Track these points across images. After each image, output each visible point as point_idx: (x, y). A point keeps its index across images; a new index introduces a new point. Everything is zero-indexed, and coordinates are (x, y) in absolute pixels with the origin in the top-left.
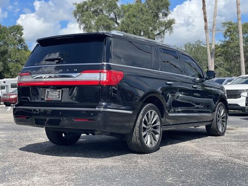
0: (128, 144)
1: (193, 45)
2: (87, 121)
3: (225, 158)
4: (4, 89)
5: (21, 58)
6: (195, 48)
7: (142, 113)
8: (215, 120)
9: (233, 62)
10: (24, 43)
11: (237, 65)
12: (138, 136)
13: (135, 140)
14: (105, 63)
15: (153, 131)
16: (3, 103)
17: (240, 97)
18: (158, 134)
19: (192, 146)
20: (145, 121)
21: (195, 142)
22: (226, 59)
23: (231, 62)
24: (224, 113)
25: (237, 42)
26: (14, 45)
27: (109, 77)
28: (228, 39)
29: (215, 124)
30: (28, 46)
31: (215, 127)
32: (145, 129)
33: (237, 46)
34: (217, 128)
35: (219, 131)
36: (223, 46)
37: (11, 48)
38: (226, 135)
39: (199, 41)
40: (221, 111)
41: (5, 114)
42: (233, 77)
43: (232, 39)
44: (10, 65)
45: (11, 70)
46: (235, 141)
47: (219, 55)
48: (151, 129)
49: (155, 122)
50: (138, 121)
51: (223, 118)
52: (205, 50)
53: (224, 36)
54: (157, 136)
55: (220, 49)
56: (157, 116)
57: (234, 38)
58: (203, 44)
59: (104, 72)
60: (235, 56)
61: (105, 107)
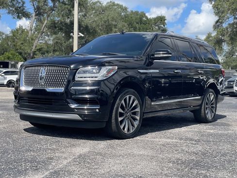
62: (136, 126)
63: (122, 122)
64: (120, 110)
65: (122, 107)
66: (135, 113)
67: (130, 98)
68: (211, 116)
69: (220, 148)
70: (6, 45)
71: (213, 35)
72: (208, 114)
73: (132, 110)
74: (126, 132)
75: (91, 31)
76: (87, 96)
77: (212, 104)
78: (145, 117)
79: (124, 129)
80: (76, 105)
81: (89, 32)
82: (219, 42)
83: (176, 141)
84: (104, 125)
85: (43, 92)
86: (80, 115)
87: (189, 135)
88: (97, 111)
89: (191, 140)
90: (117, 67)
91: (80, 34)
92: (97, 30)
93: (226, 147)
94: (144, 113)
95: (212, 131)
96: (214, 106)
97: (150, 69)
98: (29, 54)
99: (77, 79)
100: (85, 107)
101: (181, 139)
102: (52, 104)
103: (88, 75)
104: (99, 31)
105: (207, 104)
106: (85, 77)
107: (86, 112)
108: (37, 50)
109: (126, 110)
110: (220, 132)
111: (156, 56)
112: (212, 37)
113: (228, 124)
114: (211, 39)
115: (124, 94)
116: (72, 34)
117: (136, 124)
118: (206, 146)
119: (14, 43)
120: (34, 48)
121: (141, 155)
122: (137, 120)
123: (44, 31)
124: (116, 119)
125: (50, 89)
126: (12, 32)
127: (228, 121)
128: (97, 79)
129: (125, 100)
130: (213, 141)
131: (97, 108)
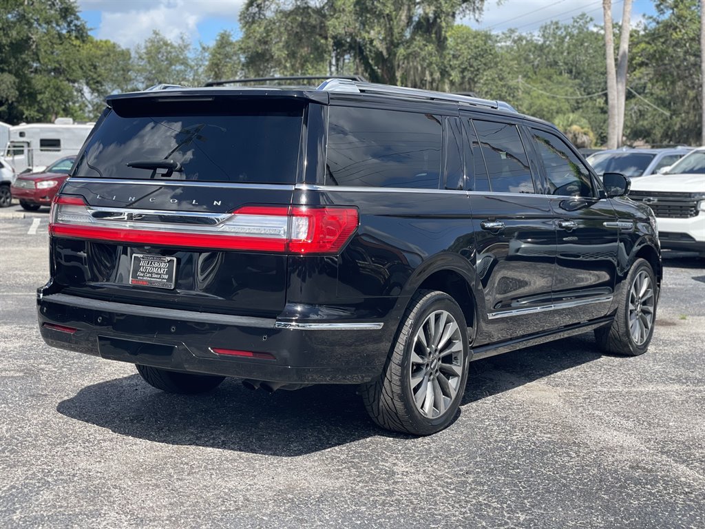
0: (368, 408)
1: (566, 28)
2: (250, 356)
3: (648, 458)
4: (21, 152)
5: (68, 63)
6: (572, 37)
7: (410, 322)
8: (621, 312)
9: (680, 83)
10: (78, 19)
11: (691, 94)
12: (397, 389)
13: (390, 402)
14: (304, 187)
15: (442, 370)
16: (17, 201)
17: (697, 213)
18: (455, 375)
19: (554, 402)
20: (419, 343)
21: (562, 385)
22: (661, 76)
23: (673, 83)
24: (649, 287)
25: (694, 27)
26: (48, 22)
27: (315, 230)
28: (668, 14)
29: (622, 325)
30: (88, 26)
31: (622, 330)
32: (418, 368)
33: (693, 39)
34: (628, 334)
35: (631, 341)
36: (653, 37)
37: (38, 33)
38: (651, 348)
39: (583, 15)
40: (641, 286)
41: (22, 248)
42: (679, 148)
43: (679, 18)
44: (38, 81)
45: (39, 97)
46: (679, 380)
47: (642, 64)
48: (436, 364)
49: (449, 343)
50: (400, 347)
51: (644, 303)
52: (601, 44)
53: (658, 6)
54: (453, 383)
55: (643, 45)
56: (453, 326)
57: (685, 13)
58: (596, 26)
59: (302, 215)
60: (687, 68)
61: (304, 318)
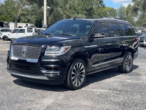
62: (82, 81)
63: (73, 80)
64: (73, 73)
65: (74, 71)
66: (82, 74)
67: (79, 65)
68: (129, 68)
69: (134, 98)
70: (1, 11)
71: (132, 5)
72: (127, 68)
73: (80, 72)
74: (76, 86)
75: (55, 3)
76: (52, 66)
77: (130, 61)
78: (88, 74)
79: (75, 84)
80: (46, 71)
81: (54, 4)
82: (135, 10)
83: (107, 91)
84: (63, 83)
85: (25, 62)
86: (48, 77)
87: (115, 85)
88: (59, 74)
89: (117, 90)
90: (70, 46)
91: (48, 7)
92: (59, 2)
93: (137, 97)
94: (87, 72)
95: (129, 81)
96: (131, 62)
97: (92, 45)
98: (16, 18)
99: (45, 55)
100: (51, 72)
101: (110, 89)
102: (30, 70)
103: (53, 52)
104: (60, 3)
105: (127, 62)
106: (50, 53)
107: (52, 75)
108: (21, 15)
109: (76, 72)
110: (134, 82)
111: (95, 36)
112: (131, 6)
113: (140, 74)
114: (130, 7)
115: (75, 62)
116: (43, 7)
117: (82, 80)
118: (125, 96)
119: (6, 10)
120: (19, 14)
121: (85, 106)
122: (83, 77)
123: (25, 3)
124: (70, 79)
125: (29, 60)
126: (5, 2)
127: (140, 71)
128: (58, 55)
129: (76, 67)
130: (130, 92)
131: (58, 73)
